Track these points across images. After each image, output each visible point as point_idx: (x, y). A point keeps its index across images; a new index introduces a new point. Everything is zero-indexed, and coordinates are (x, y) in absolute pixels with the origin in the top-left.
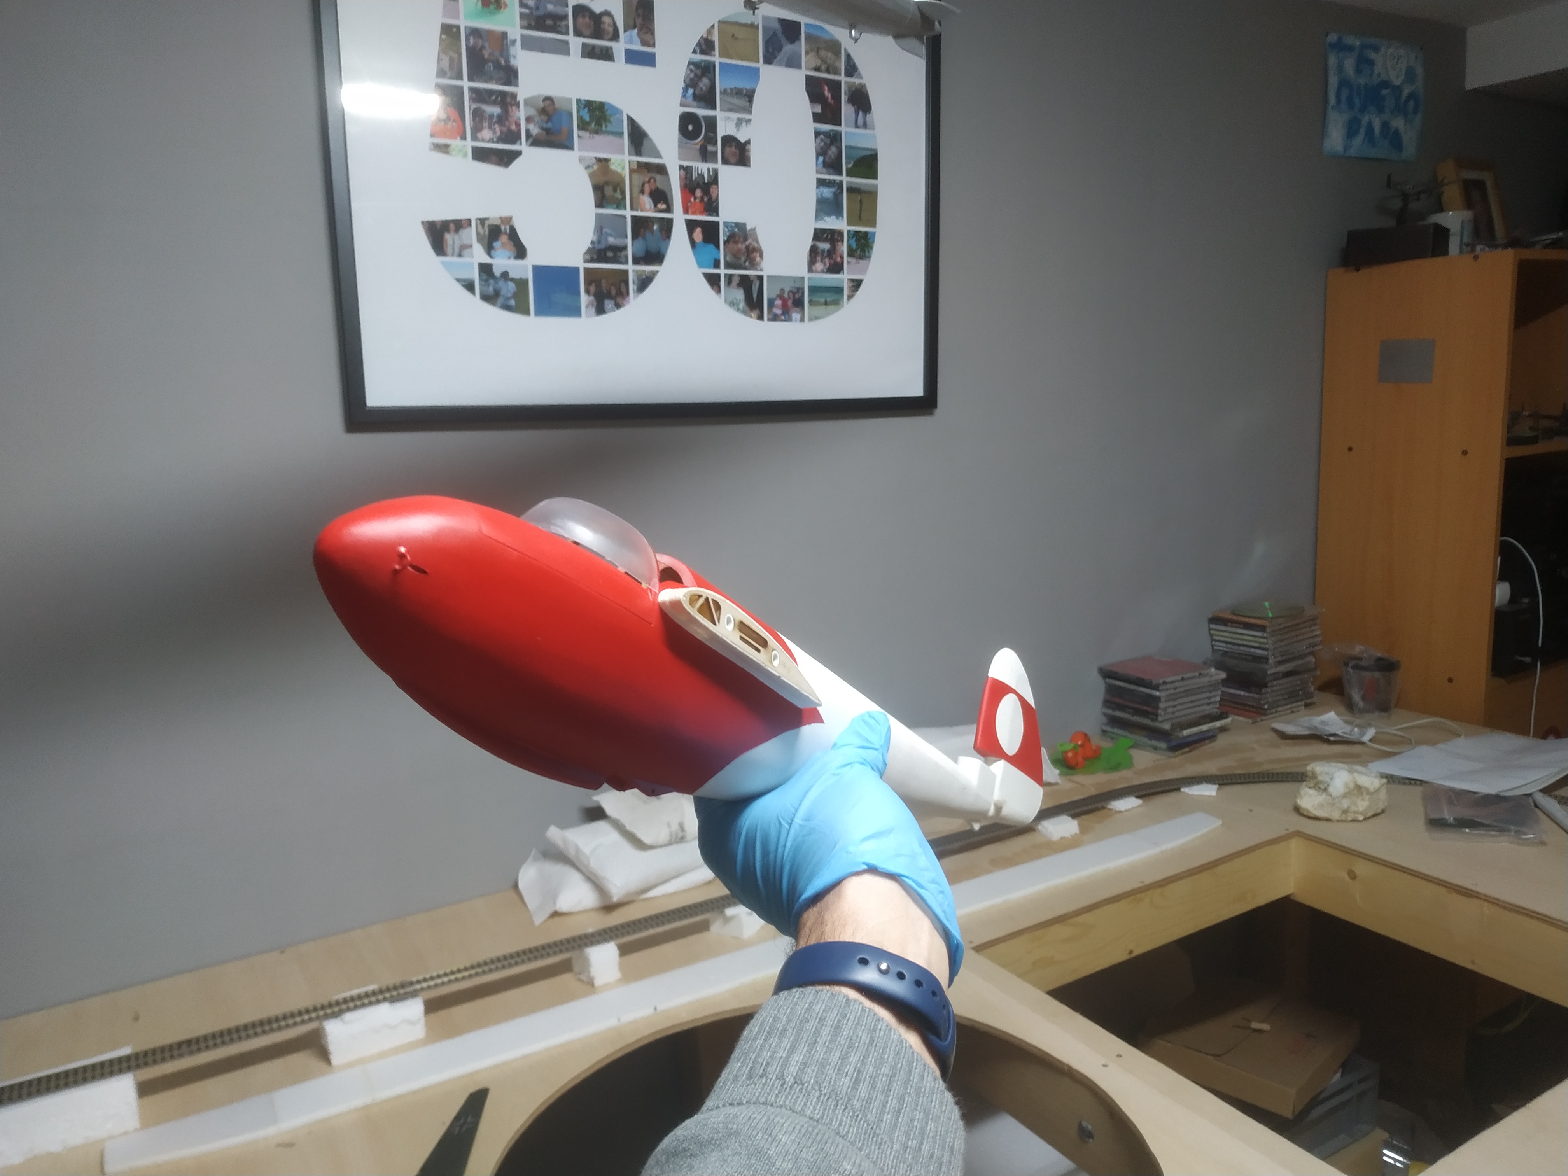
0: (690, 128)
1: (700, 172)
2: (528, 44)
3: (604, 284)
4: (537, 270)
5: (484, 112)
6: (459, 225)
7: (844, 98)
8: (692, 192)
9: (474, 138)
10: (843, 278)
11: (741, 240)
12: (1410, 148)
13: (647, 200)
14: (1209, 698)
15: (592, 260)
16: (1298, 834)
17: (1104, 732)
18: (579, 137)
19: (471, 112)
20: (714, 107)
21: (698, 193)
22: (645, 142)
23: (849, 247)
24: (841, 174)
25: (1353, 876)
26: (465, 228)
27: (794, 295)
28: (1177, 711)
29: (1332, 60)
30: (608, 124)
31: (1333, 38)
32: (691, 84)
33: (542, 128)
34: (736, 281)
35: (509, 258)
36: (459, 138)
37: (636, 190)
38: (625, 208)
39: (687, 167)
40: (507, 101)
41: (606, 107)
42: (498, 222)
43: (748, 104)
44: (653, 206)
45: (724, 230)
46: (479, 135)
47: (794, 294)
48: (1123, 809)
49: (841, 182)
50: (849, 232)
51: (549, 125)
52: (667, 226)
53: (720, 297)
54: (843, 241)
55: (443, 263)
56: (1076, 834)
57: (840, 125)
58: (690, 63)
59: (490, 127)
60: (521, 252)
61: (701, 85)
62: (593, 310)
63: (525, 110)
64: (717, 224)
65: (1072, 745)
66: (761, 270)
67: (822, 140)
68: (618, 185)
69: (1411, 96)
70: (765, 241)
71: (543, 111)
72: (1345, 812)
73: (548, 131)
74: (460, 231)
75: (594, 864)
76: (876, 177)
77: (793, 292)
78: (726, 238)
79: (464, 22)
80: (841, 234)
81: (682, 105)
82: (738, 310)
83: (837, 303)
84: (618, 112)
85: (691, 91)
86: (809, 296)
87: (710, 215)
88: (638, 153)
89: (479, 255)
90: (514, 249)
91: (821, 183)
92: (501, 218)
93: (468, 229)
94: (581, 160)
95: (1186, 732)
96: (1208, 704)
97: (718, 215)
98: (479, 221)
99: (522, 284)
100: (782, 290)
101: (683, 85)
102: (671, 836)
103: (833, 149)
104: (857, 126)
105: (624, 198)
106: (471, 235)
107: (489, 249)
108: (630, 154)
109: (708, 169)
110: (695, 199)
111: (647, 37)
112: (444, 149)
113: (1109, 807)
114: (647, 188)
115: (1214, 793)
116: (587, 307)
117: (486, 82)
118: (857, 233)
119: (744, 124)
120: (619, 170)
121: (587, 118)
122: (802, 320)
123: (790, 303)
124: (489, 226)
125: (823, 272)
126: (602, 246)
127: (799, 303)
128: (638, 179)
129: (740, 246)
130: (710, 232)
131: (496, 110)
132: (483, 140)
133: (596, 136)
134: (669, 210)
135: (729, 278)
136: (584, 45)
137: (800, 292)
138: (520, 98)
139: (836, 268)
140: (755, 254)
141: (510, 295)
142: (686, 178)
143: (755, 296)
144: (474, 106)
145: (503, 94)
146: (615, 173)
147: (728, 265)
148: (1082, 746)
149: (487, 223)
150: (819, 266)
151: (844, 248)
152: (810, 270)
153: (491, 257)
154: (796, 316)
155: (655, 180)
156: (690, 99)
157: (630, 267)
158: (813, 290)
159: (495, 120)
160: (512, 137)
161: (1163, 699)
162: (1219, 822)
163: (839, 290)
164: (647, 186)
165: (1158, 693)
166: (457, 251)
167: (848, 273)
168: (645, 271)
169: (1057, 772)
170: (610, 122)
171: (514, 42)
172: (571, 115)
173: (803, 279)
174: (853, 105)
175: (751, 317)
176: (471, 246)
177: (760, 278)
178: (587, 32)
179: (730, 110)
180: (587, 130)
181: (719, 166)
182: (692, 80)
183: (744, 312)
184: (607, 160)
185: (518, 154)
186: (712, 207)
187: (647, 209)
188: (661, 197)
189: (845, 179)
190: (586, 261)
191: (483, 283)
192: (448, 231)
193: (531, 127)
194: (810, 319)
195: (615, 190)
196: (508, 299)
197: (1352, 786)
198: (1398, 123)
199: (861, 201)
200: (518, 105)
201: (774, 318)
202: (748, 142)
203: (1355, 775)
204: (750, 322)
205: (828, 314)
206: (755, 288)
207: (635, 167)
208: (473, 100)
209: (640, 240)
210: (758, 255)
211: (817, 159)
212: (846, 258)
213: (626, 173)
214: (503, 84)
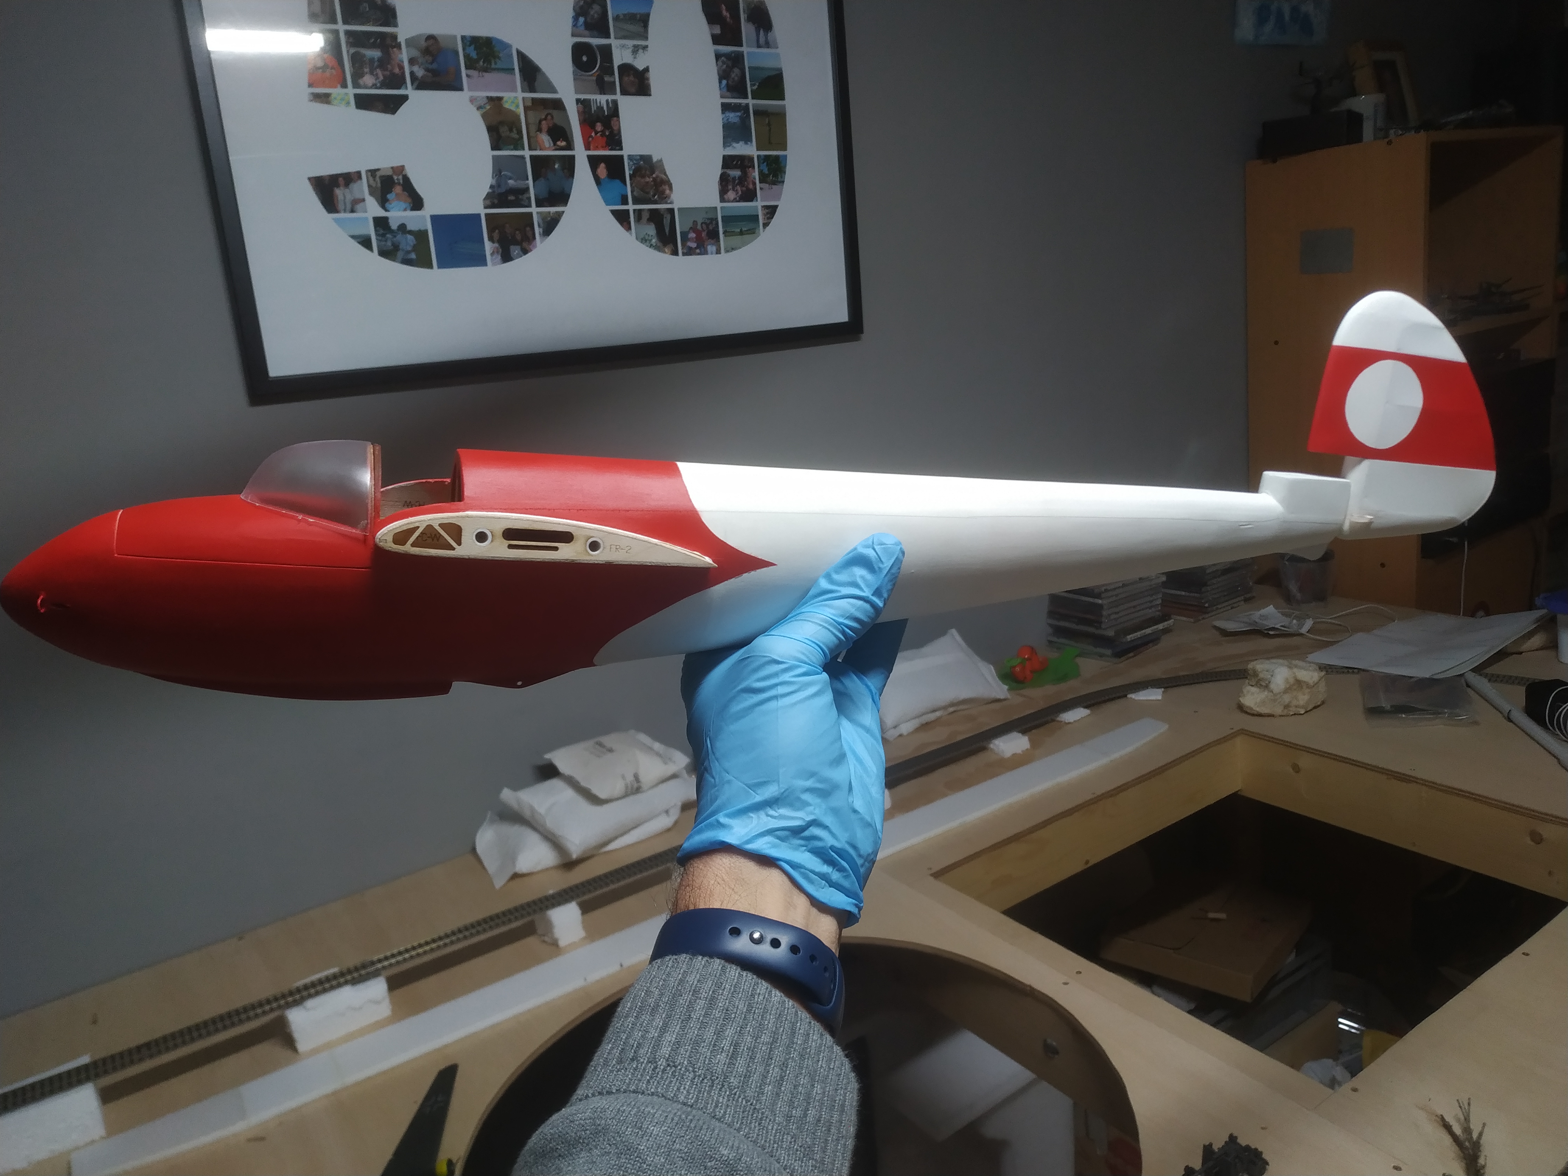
0: (585, 58)
1: (598, 105)
3: (507, 228)
4: (436, 220)
5: (364, 56)
6: (349, 179)
7: (743, 17)
8: (593, 127)
9: (356, 85)
10: (758, 205)
11: (648, 172)
12: (1320, 32)
13: (545, 139)
14: (1151, 601)
15: (493, 206)
16: (1243, 732)
17: (1050, 642)
18: (468, 76)
19: (350, 56)
20: (608, 36)
21: (599, 127)
23: (761, 173)
24: (746, 97)
25: (1296, 769)
26: (355, 182)
27: (708, 227)
28: (1121, 617)
30: (497, 60)
32: (581, 12)
33: (427, 70)
34: (645, 216)
35: (405, 210)
36: (339, 86)
37: (533, 129)
38: (524, 149)
39: (584, 100)
40: (388, 43)
41: (494, 42)
42: (390, 173)
43: (642, 30)
44: (552, 145)
45: (629, 163)
46: (361, 82)
47: (707, 225)
48: (1072, 721)
49: (747, 105)
50: (758, 156)
51: (434, 66)
52: (569, 164)
53: (631, 234)
55: (336, 220)
56: (1027, 749)
57: (742, 46)
59: (371, 73)
60: (417, 203)
61: (592, 12)
62: (499, 258)
63: (407, 52)
64: (622, 157)
65: (1019, 660)
66: (671, 203)
67: (724, 63)
68: (513, 124)
70: (672, 172)
71: (426, 51)
72: (1287, 707)
73: (434, 73)
74: (351, 185)
75: (550, 824)
76: (783, 99)
78: (631, 172)
80: (751, 159)
81: (573, 35)
82: (651, 246)
83: (752, 232)
84: (507, 46)
85: (581, 20)
86: (723, 226)
87: (611, 150)
88: (532, 89)
89: (373, 208)
90: (410, 200)
91: (725, 108)
92: (392, 168)
93: (359, 182)
94: (472, 100)
95: (1129, 638)
96: (1150, 608)
97: (621, 149)
98: (370, 174)
99: (421, 236)
100: (695, 222)
101: (571, 13)
102: (627, 787)
103: (736, 71)
104: (759, 46)
105: (522, 137)
106: (362, 188)
107: (383, 202)
108: (523, 91)
109: (607, 101)
110: (596, 133)
112: (324, 99)
113: (1058, 719)
114: (544, 125)
115: (1160, 698)
116: (492, 254)
117: (362, 24)
118: (767, 157)
119: (641, 51)
120: (513, 108)
121: (474, 55)
122: (718, 252)
123: (704, 234)
124: (381, 177)
125: (735, 200)
126: (502, 190)
127: (713, 235)
128: (534, 116)
129: (647, 179)
130: (615, 167)
131: (376, 54)
132: (366, 87)
133: (486, 74)
134: (570, 146)
135: (638, 213)
137: (714, 222)
138: (401, 39)
139: (750, 195)
140: (664, 187)
141: (409, 249)
142: (584, 112)
143: (667, 230)
144: (352, 51)
145: (383, 36)
146: (509, 111)
147: (636, 201)
148: (1029, 659)
149: (378, 174)
150: (731, 195)
151: (755, 175)
152: (722, 200)
153: (386, 210)
154: (711, 248)
155: (552, 117)
156: (581, 28)
157: (534, 210)
158: (727, 219)
159: (376, 64)
160: (397, 81)
161: (1105, 607)
162: (1166, 727)
163: (755, 218)
164: (544, 122)
165: (1100, 602)
166: (349, 207)
167: (762, 201)
168: (549, 213)
169: (1006, 687)
170: (499, 58)
172: (457, 53)
174: (754, 24)
175: (665, 253)
176: (363, 200)
177: (671, 211)
179: (625, 37)
180: (475, 69)
181: (618, 97)
182: (582, 7)
183: (657, 248)
184: (500, 99)
185: (405, 98)
186: (615, 141)
187: (547, 148)
188: (560, 134)
189: (750, 102)
190: (486, 207)
191: (380, 238)
192: (338, 186)
193: (416, 69)
194: (727, 251)
195: (511, 130)
196: (408, 252)
197: (1292, 681)
198: (1308, 7)
199: (769, 124)
200: (399, 46)
201: (689, 252)
202: (647, 70)
203: (1295, 670)
204: (664, 258)
205: (745, 244)
206: (667, 222)
207: (529, 104)
208: (350, 44)
209: (542, 181)
210: (667, 187)
211: (720, 82)
212: (758, 185)
213: (521, 111)
214: (381, 25)
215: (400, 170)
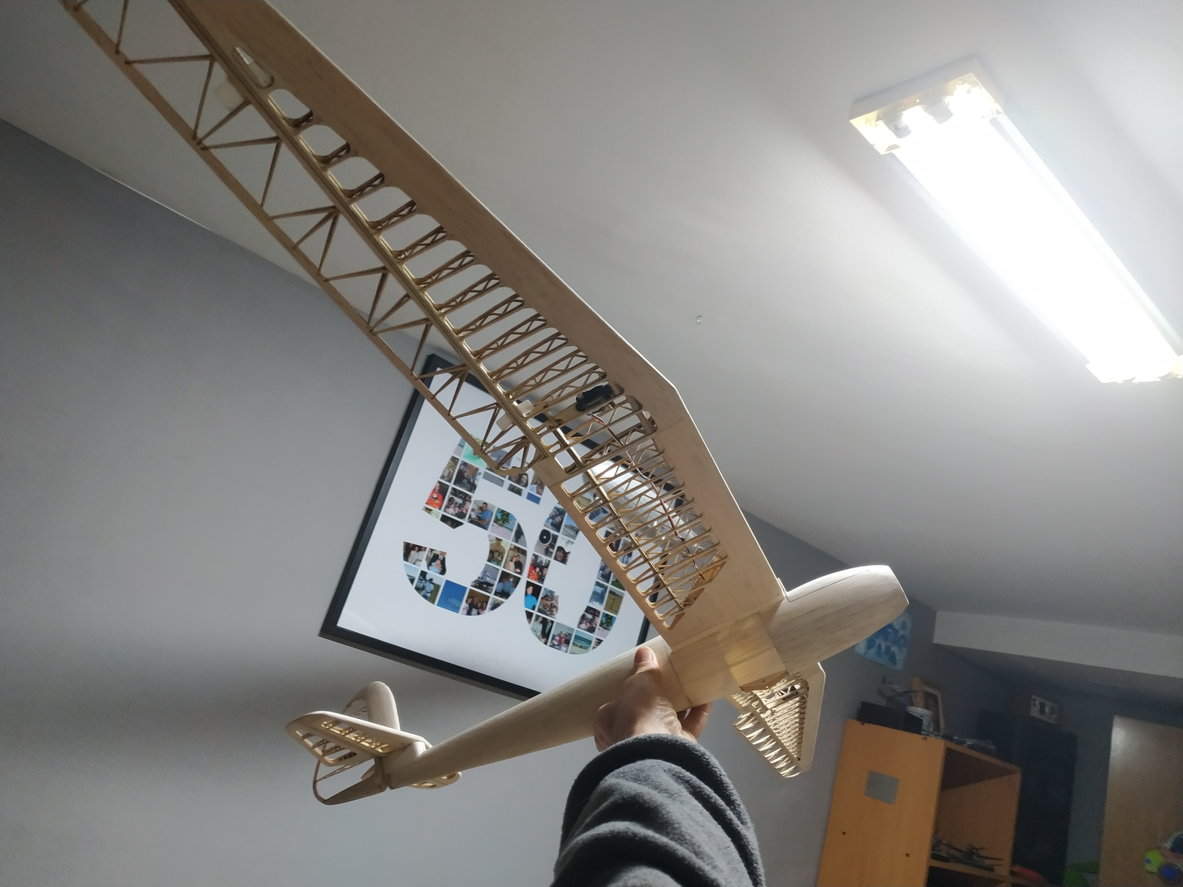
0: (545, 537)
2: (486, 477)
3: (476, 600)
4: (448, 583)
5: (454, 500)
6: (420, 549)
8: (535, 568)
9: (445, 511)
11: (550, 599)
12: (899, 665)
13: (512, 565)
15: (475, 586)
18: (493, 525)
20: (559, 531)
21: (538, 569)
22: (522, 537)
23: (602, 621)
24: (608, 582)
26: (422, 551)
27: (566, 637)
30: (508, 524)
32: (552, 517)
33: (477, 516)
34: (540, 619)
35: (437, 573)
36: (438, 508)
37: (509, 558)
38: (500, 566)
40: (466, 498)
41: (510, 516)
42: (439, 553)
43: (574, 536)
44: (514, 569)
46: (448, 510)
49: (607, 586)
51: (481, 516)
52: (517, 580)
53: (530, 626)
54: (598, 616)
55: (405, 565)
58: (555, 508)
59: (454, 508)
60: (443, 571)
61: (557, 519)
62: (466, 611)
63: (473, 505)
66: (554, 618)
68: (501, 554)
69: (903, 637)
71: (481, 508)
73: (479, 518)
74: (420, 552)
76: (624, 590)
77: (566, 635)
78: (543, 596)
79: (462, 459)
81: (545, 526)
82: (536, 635)
83: (586, 649)
84: (515, 519)
85: (551, 520)
86: (574, 640)
90: (441, 569)
91: (598, 584)
92: (441, 552)
94: (489, 536)
97: (543, 584)
99: (437, 587)
100: (561, 632)
101: (548, 516)
103: (609, 569)
105: (501, 561)
106: (424, 555)
107: (429, 565)
108: (513, 541)
109: (546, 561)
111: (540, 490)
116: (464, 609)
117: (461, 487)
118: (607, 615)
120: (504, 546)
121: (499, 518)
122: (566, 652)
123: (563, 640)
124: (434, 554)
125: (584, 630)
126: (483, 581)
127: (567, 642)
128: (512, 553)
129: (549, 603)
131: (459, 501)
132: (448, 513)
133: (500, 527)
134: (520, 573)
136: (511, 485)
137: (570, 636)
138: (473, 499)
142: (534, 561)
143: (547, 631)
144: (451, 496)
145: (466, 495)
146: (502, 547)
147: (539, 611)
149: (434, 552)
150: (583, 626)
151: (598, 620)
152: (579, 627)
153: (429, 569)
154: (564, 648)
155: (520, 556)
156: (549, 524)
157: (492, 596)
158: (577, 637)
159: (458, 505)
163: (589, 642)
166: (413, 562)
168: (498, 600)
170: (509, 523)
171: (480, 473)
172: (492, 514)
173: (573, 629)
176: (421, 561)
178: (514, 480)
179: (566, 535)
180: (497, 523)
181: (552, 560)
182: (553, 515)
183: (538, 637)
184: (501, 540)
185: (461, 524)
186: (541, 579)
187: (511, 570)
188: (519, 565)
189: (610, 586)
190: (472, 586)
191: (419, 581)
192: (414, 550)
194: (571, 653)
195: (499, 555)
196: (428, 592)
198: (894, 649)
199: (614, 600)
200: (470, 502)
201: (553, 646)
202: (569, 553)
204: (540, 643)
205: (580, 653)
206: (548, 627)
207: (513, 547)
208: (452, 494)
209: (502, 583)
210: (555, 609)
211: (599, 571)
212: (598, 626)
213: (507, 549)
214: (468, 491)
215: (444, 554)
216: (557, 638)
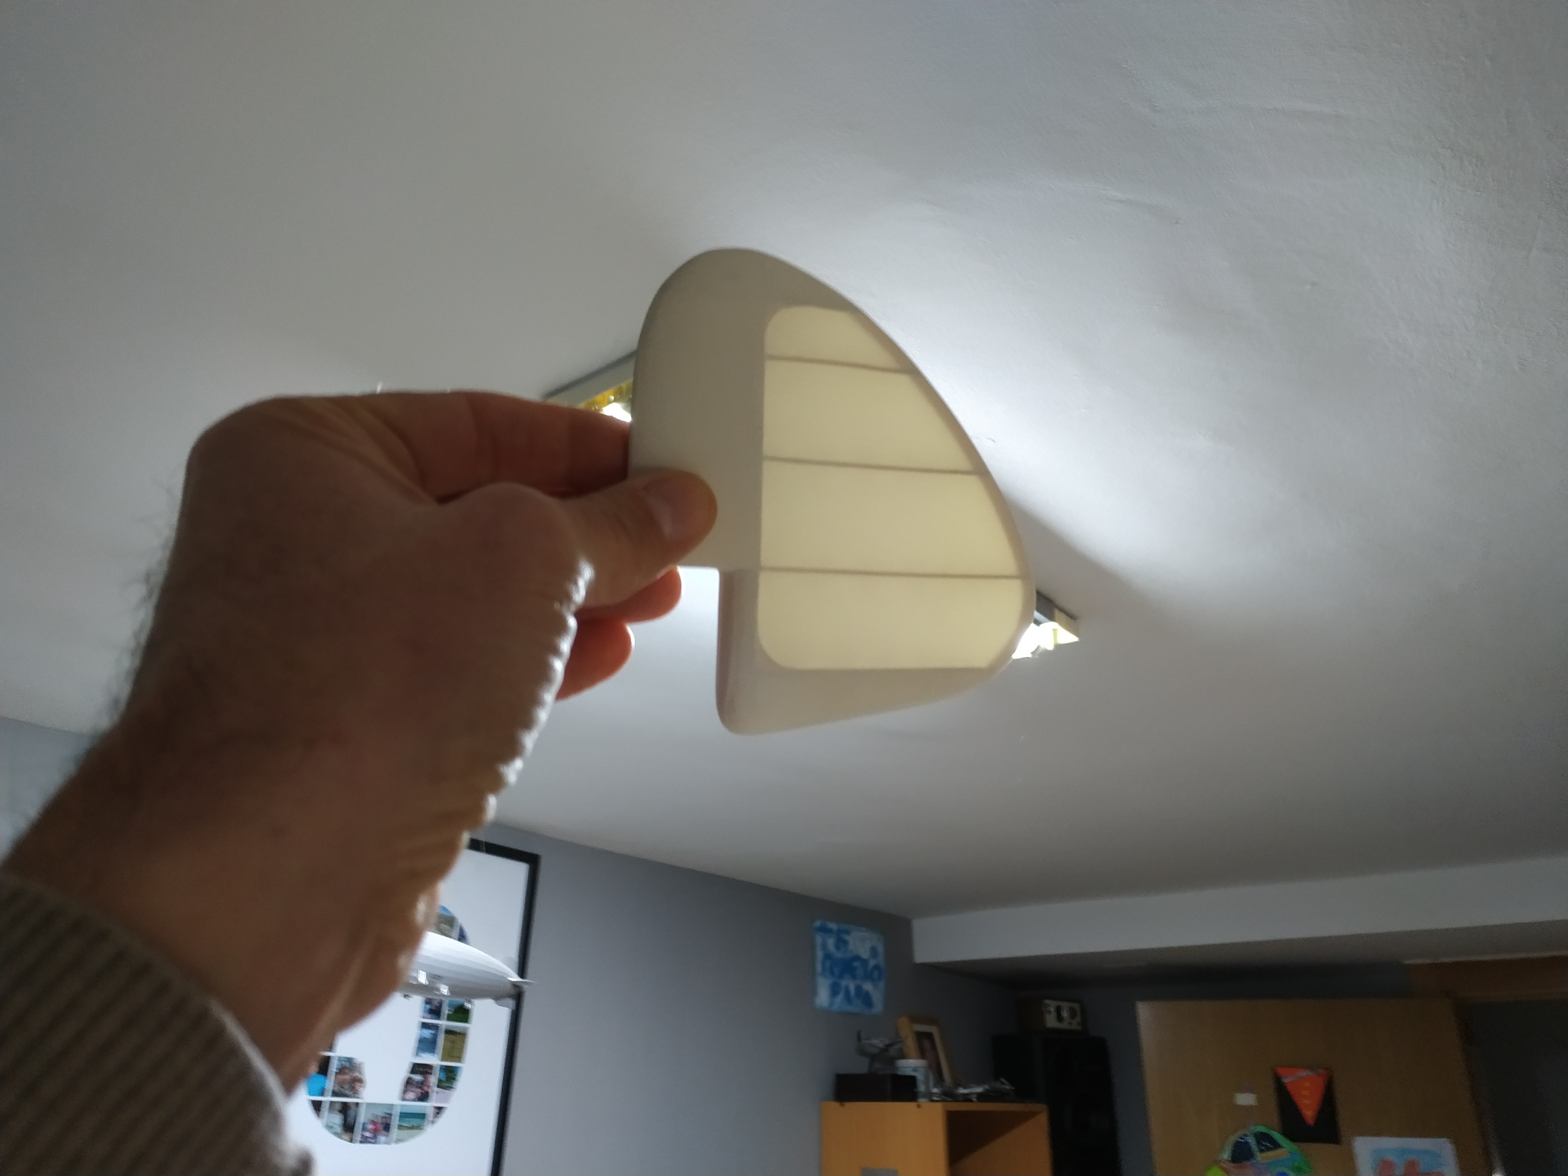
10: (430, 1105)
11: (349, 1072)
12: (878, 1007)
23: (438, 1079)
24: (440, 1018)
29: (819, 939)
31: (818, 924)
34: (338, 1107)
45: (335, 1063)
49: (440, 1025)
50: (440, 1066)
53: (321, 1122)
54: (432, 1073)
64: (332, 1057)
66: (360, 1098)
69: (876, 967)
70: (369, 1074)
76: (468, 1022)
77: (384, 1118)
78: (336, 1071)
80: (433, 1068)
82: (334, 1133)
83: (420, 1127)
86: (398, 1120)
91: (423, 1026)
97: (333, 1051)
100: (375, 1116)
118: (446, 1067)
122: (387, 1143)
123: (380, 1127)
125: (414, 1100)
127: (387, 1127)
129: (347, 1077)
135: (332, 1105)
137: (390, 1117)
139: (425, 1097)
140: (357, 1084)
143: (350, 1121)
147: (335, 1094)
150: (410, 1095)
151: (433, 1080)
152: (403, 1098)
154: (382, 1139)
158: (403, 1115)
163: (423, 1117)
167: (433, 1101)
173: (394, 1105)
177: (358, 1105)
183: (338, 1135)
189: (443, 1023)
194: (395, 1143)
198: (868, 987)
199: (453, 1041)
201: (364, 1140)
204: (342, 1144)
205: (412, 1136)
206: (352, 1114)
210: (360, 1084)
211: (423, 1006)
212: (434, 1089)
216: (370, 1127)
